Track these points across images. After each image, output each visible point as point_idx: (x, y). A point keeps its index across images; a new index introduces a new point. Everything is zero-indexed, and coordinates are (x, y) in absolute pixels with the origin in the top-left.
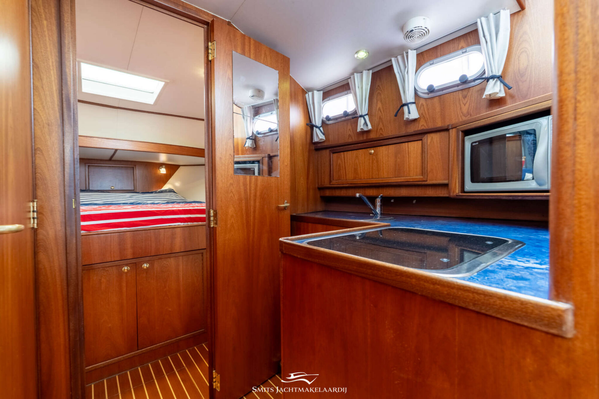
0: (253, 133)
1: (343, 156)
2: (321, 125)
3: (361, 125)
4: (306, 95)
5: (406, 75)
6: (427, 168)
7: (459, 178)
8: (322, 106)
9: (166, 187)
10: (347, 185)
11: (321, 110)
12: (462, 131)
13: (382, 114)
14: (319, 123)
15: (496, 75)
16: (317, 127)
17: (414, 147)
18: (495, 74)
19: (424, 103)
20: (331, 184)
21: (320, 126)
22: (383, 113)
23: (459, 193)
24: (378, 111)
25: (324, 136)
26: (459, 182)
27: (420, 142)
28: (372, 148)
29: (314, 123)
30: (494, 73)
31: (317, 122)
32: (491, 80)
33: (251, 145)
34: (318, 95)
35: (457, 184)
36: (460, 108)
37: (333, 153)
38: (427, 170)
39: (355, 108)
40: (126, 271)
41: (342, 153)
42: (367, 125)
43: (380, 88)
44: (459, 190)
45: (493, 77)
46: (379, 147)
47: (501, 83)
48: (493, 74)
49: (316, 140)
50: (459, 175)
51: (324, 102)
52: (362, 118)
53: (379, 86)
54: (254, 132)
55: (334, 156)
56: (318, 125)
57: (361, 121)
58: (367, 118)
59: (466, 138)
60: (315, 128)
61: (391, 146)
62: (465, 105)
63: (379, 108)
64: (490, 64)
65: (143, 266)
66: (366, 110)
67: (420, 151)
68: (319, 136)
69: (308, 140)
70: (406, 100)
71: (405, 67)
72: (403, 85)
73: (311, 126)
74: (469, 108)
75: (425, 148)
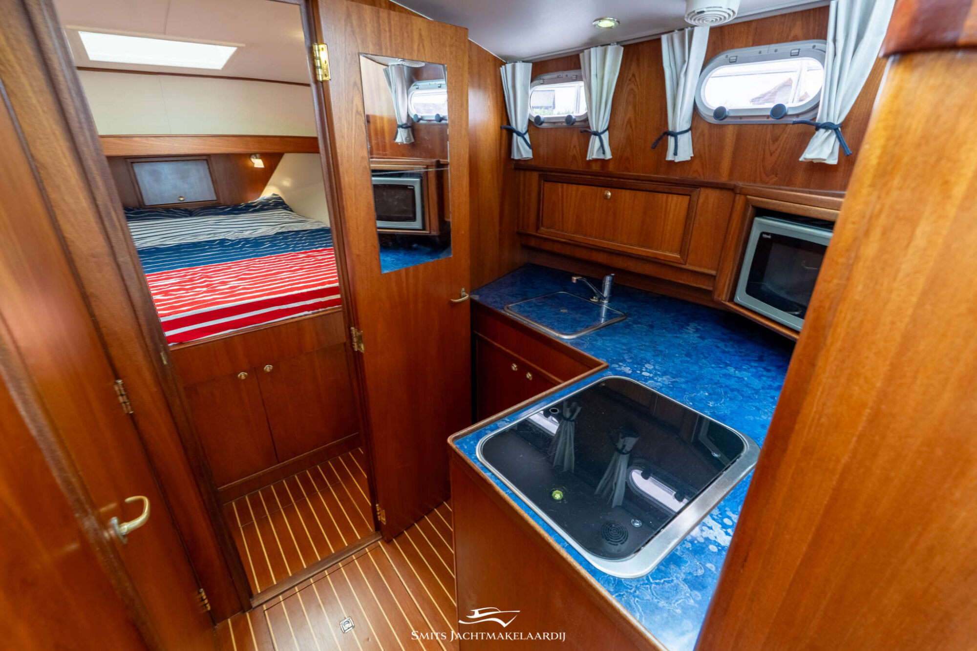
0: (408, 116)
1: (560, 190)
2: (526, 129)
3: (594, 150)
4: (501, 68)
5: (682, 76)
6: (689, 245)
7: (730, 280)
8: (530, 93)
9: (269, 193)
10: (564, 240)
11: (527, 101)
12: (754, 207)
13: (632, 131)
14: (522, 125)
15: (833, 124)
16: (519, 134)
17: (676, 204)
18: (832, 122)
19: (706, 132)
20: (539, 232)
21: (524, 131)
22: (634, 130)
23: (725, 301)
24: (627, 125)
25: (530, 151)
26: (729, 284)
27: (687, 199)
28: (609, 189)
29: (514, 125)
30: (831, 120)
31: (520, 124)
32: (822, 131)
33: (406, 139)
34: (523, 71)
35: (726, 288)
36: (762, 157)
37: (545, 181)
38: (689, 248)
39: (587, 113)
40: (243, 377)
41: (560, 184)
42: (604, 153)
43: (636, 80)
44: (726, 296)
45: (827, 126)
46: (620, 190)
47: (837, 139)
48: (829, 121)
49: (516, 156)
50: (731, 274)
51: (533, 87)
52: (597, 138)
53: (634, 75)
54: (410, 114)
55: (546, 185)
56: (522, 130)
57: (594, 142)
58: (605, 137)
59: (757, 219)
60: (515, 135)
61: (640, 194)
62: (771, 155)
63: (630, 119)
64: (829, 101)
65: (265, 368)
66: (607, 122)
67: (683, 213)
68: (523, 150)
69: (503, 155)
70: (675, 128)
71: (684, 62)
72: (675, 92)
73: (507, 131)
74: (776, 161)
75: (693, 211)
